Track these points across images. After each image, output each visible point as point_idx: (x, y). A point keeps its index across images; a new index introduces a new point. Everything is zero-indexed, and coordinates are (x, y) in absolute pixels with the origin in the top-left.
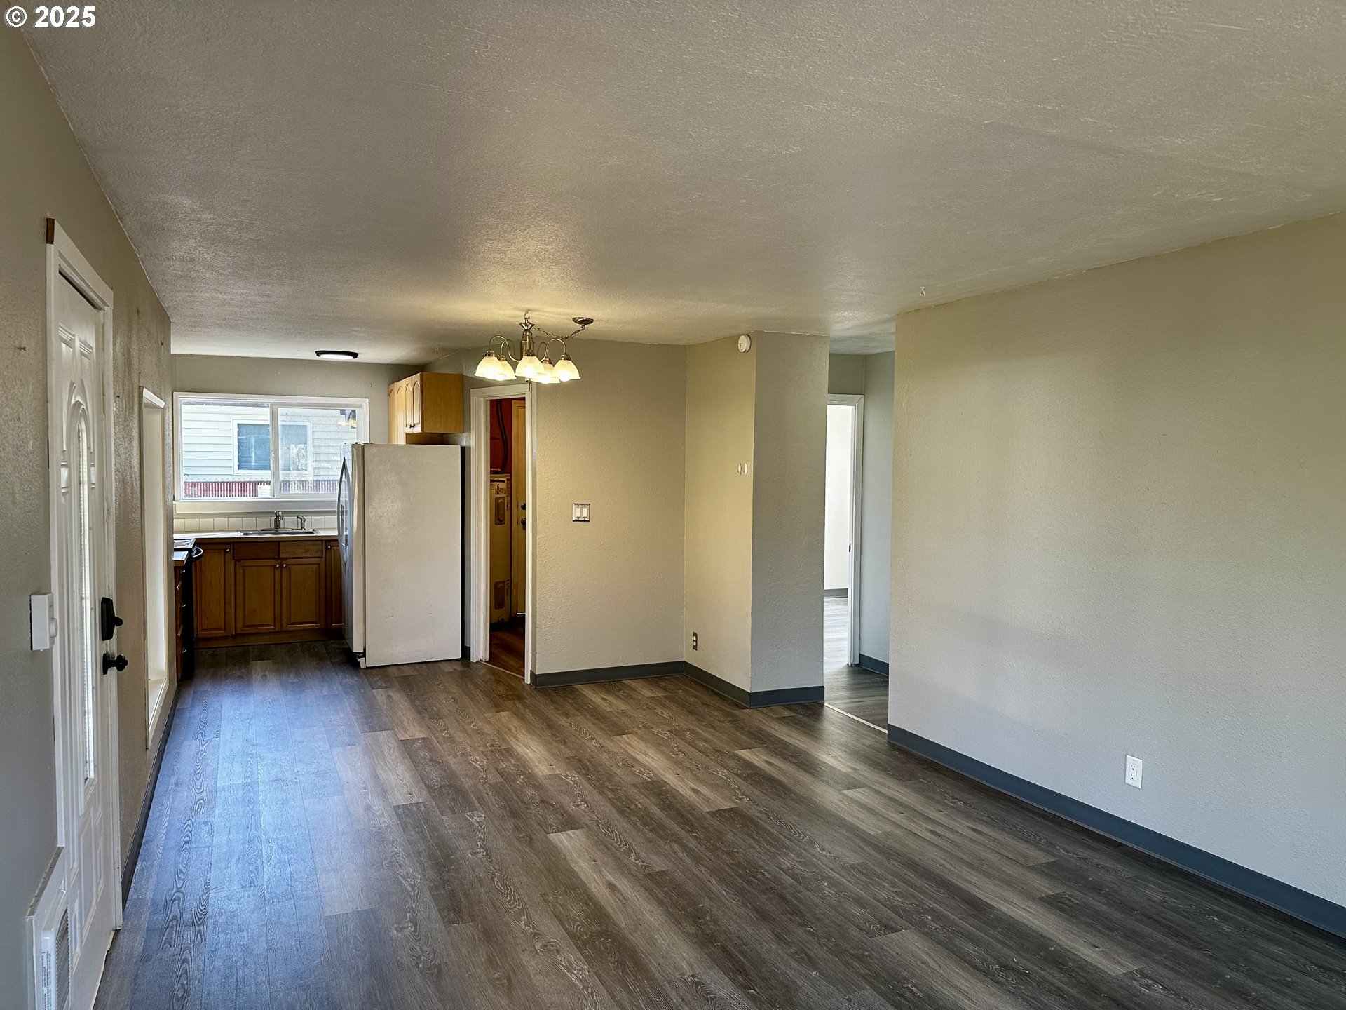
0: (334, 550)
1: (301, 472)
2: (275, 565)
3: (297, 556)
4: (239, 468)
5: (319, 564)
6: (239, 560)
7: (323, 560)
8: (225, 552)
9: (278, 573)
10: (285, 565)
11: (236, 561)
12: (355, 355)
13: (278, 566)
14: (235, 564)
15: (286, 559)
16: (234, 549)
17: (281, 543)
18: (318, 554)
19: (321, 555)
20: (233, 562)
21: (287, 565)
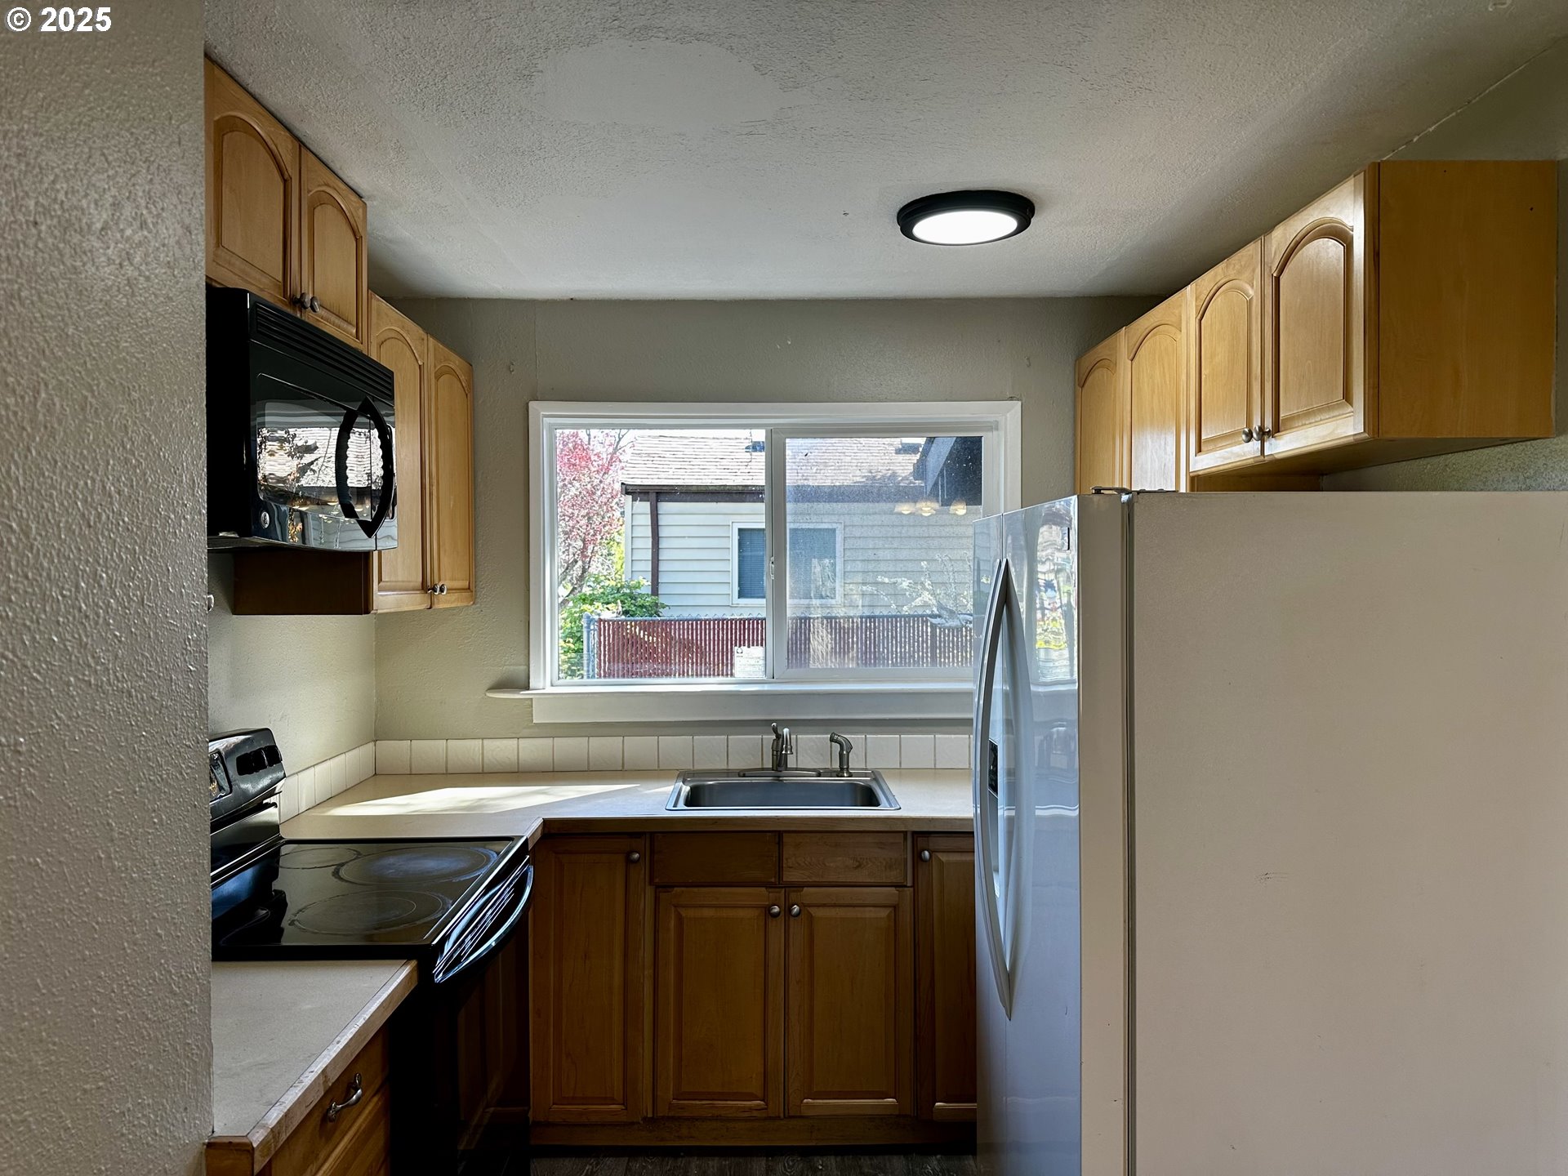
0: (941, 863)
1: (824, 601)
2: (768, 909)
3: (832, 878)
4: (741, 595)
5: (895, 907)
6: (667, 887)
7: (909, 892)
8: (629, 861)
9: (776, 930)
10: (796, 909)
11: (661, 888)
12: (1021, 207)
13: (776, 909)
14: (657, 900)
15: (800, 886)
16: (652, 852)
17: (786, 838)
18: (894, 876)
19: (900, 880)
20: (650, 891)
21: (802, 906)
